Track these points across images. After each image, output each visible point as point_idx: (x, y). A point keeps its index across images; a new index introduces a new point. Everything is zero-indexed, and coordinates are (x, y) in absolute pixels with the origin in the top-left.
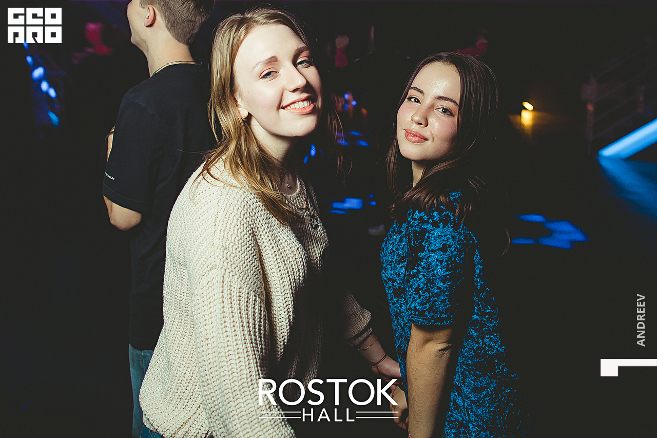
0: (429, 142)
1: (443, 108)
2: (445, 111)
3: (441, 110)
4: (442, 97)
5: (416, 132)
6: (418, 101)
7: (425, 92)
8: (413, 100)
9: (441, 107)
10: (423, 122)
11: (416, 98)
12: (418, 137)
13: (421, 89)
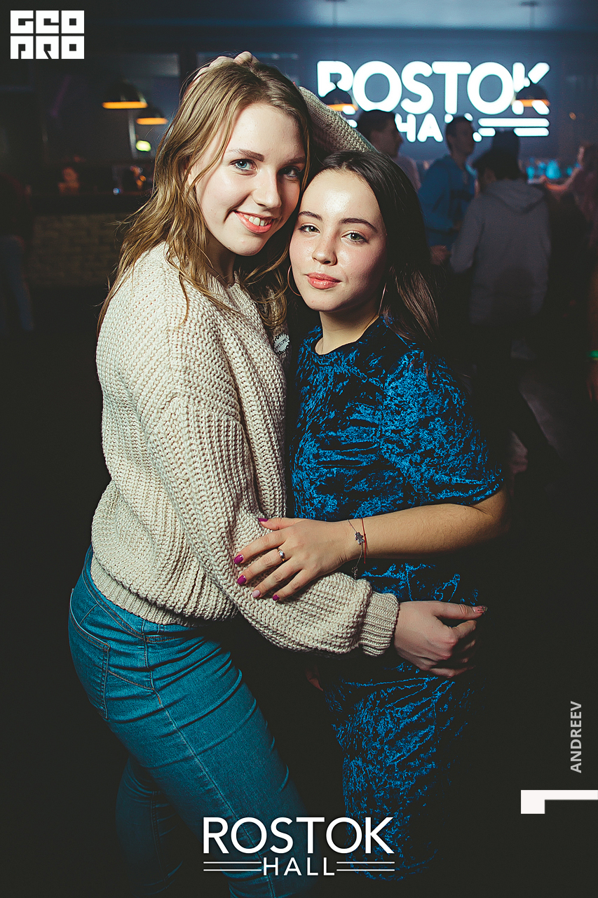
0: (342, 285)
1: (352, 234)
2: (355, 236)
3: (349, 237)
4: (348, 219)
5: (323, 275)
6: (314, 229)
7: (324, 217)
8: (307, 229)
9: (350, 232)
10: (330, 258)
11: (310, 226)
12: (327, 280)
13: (316, 213)
